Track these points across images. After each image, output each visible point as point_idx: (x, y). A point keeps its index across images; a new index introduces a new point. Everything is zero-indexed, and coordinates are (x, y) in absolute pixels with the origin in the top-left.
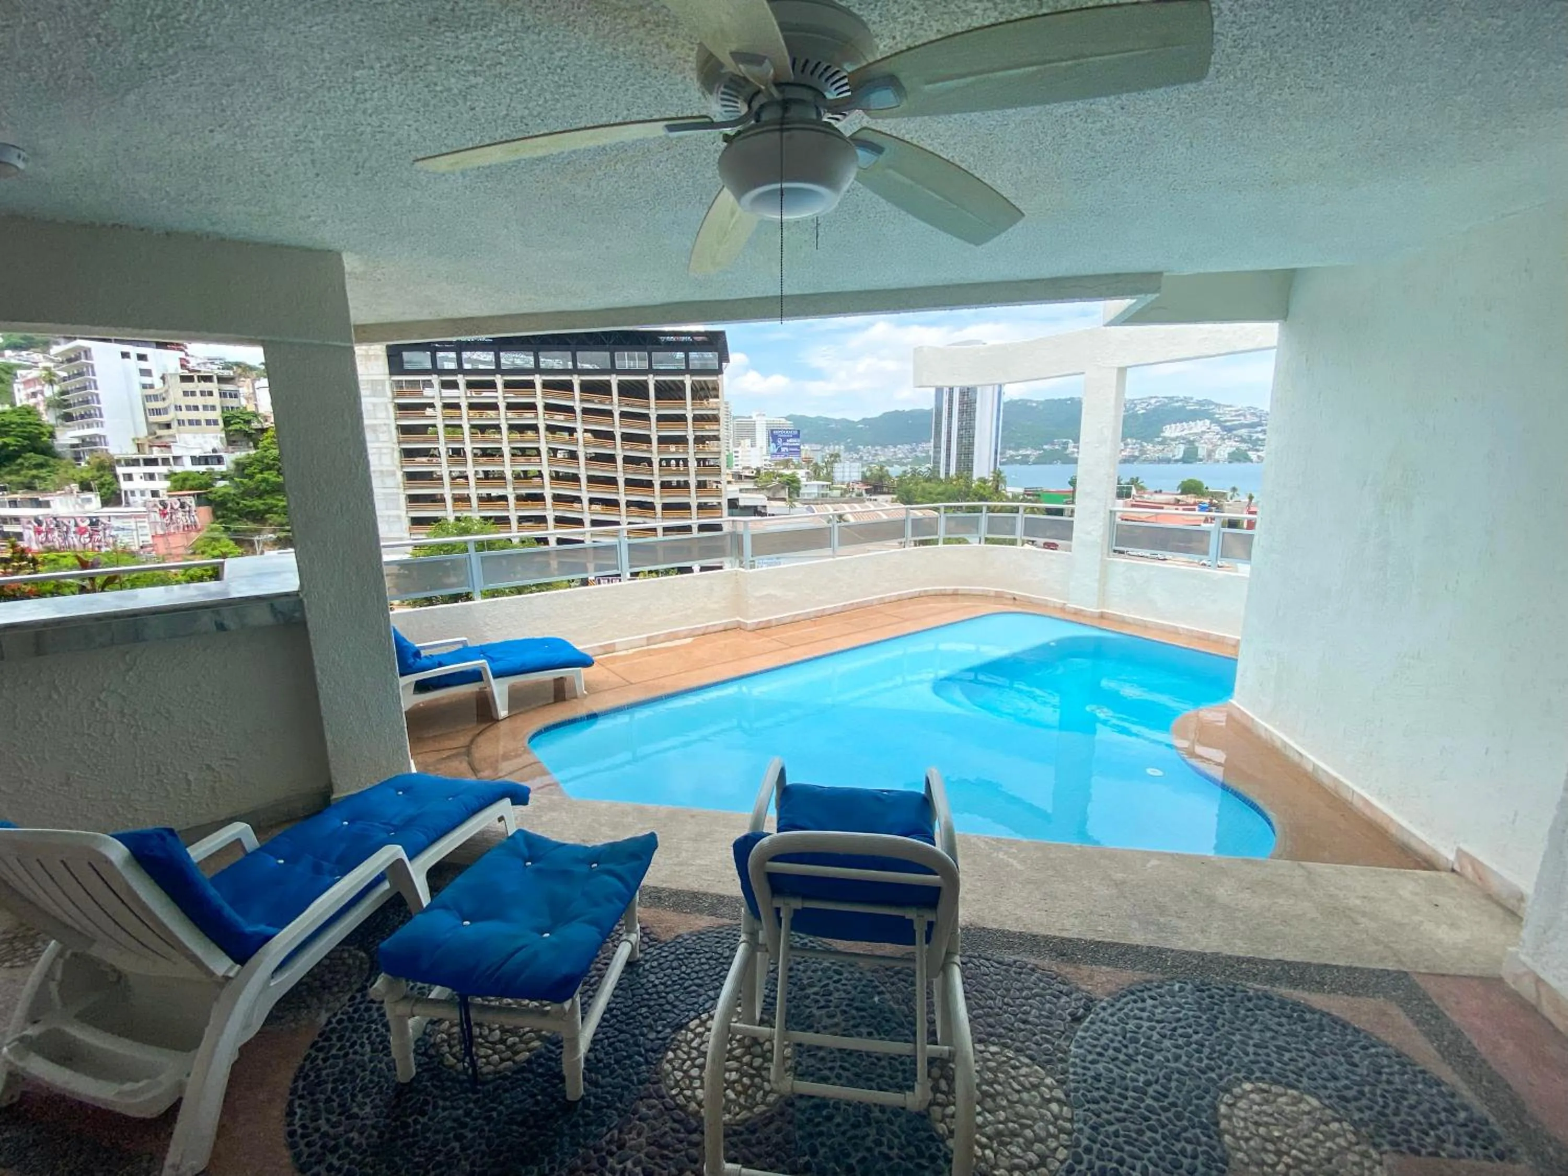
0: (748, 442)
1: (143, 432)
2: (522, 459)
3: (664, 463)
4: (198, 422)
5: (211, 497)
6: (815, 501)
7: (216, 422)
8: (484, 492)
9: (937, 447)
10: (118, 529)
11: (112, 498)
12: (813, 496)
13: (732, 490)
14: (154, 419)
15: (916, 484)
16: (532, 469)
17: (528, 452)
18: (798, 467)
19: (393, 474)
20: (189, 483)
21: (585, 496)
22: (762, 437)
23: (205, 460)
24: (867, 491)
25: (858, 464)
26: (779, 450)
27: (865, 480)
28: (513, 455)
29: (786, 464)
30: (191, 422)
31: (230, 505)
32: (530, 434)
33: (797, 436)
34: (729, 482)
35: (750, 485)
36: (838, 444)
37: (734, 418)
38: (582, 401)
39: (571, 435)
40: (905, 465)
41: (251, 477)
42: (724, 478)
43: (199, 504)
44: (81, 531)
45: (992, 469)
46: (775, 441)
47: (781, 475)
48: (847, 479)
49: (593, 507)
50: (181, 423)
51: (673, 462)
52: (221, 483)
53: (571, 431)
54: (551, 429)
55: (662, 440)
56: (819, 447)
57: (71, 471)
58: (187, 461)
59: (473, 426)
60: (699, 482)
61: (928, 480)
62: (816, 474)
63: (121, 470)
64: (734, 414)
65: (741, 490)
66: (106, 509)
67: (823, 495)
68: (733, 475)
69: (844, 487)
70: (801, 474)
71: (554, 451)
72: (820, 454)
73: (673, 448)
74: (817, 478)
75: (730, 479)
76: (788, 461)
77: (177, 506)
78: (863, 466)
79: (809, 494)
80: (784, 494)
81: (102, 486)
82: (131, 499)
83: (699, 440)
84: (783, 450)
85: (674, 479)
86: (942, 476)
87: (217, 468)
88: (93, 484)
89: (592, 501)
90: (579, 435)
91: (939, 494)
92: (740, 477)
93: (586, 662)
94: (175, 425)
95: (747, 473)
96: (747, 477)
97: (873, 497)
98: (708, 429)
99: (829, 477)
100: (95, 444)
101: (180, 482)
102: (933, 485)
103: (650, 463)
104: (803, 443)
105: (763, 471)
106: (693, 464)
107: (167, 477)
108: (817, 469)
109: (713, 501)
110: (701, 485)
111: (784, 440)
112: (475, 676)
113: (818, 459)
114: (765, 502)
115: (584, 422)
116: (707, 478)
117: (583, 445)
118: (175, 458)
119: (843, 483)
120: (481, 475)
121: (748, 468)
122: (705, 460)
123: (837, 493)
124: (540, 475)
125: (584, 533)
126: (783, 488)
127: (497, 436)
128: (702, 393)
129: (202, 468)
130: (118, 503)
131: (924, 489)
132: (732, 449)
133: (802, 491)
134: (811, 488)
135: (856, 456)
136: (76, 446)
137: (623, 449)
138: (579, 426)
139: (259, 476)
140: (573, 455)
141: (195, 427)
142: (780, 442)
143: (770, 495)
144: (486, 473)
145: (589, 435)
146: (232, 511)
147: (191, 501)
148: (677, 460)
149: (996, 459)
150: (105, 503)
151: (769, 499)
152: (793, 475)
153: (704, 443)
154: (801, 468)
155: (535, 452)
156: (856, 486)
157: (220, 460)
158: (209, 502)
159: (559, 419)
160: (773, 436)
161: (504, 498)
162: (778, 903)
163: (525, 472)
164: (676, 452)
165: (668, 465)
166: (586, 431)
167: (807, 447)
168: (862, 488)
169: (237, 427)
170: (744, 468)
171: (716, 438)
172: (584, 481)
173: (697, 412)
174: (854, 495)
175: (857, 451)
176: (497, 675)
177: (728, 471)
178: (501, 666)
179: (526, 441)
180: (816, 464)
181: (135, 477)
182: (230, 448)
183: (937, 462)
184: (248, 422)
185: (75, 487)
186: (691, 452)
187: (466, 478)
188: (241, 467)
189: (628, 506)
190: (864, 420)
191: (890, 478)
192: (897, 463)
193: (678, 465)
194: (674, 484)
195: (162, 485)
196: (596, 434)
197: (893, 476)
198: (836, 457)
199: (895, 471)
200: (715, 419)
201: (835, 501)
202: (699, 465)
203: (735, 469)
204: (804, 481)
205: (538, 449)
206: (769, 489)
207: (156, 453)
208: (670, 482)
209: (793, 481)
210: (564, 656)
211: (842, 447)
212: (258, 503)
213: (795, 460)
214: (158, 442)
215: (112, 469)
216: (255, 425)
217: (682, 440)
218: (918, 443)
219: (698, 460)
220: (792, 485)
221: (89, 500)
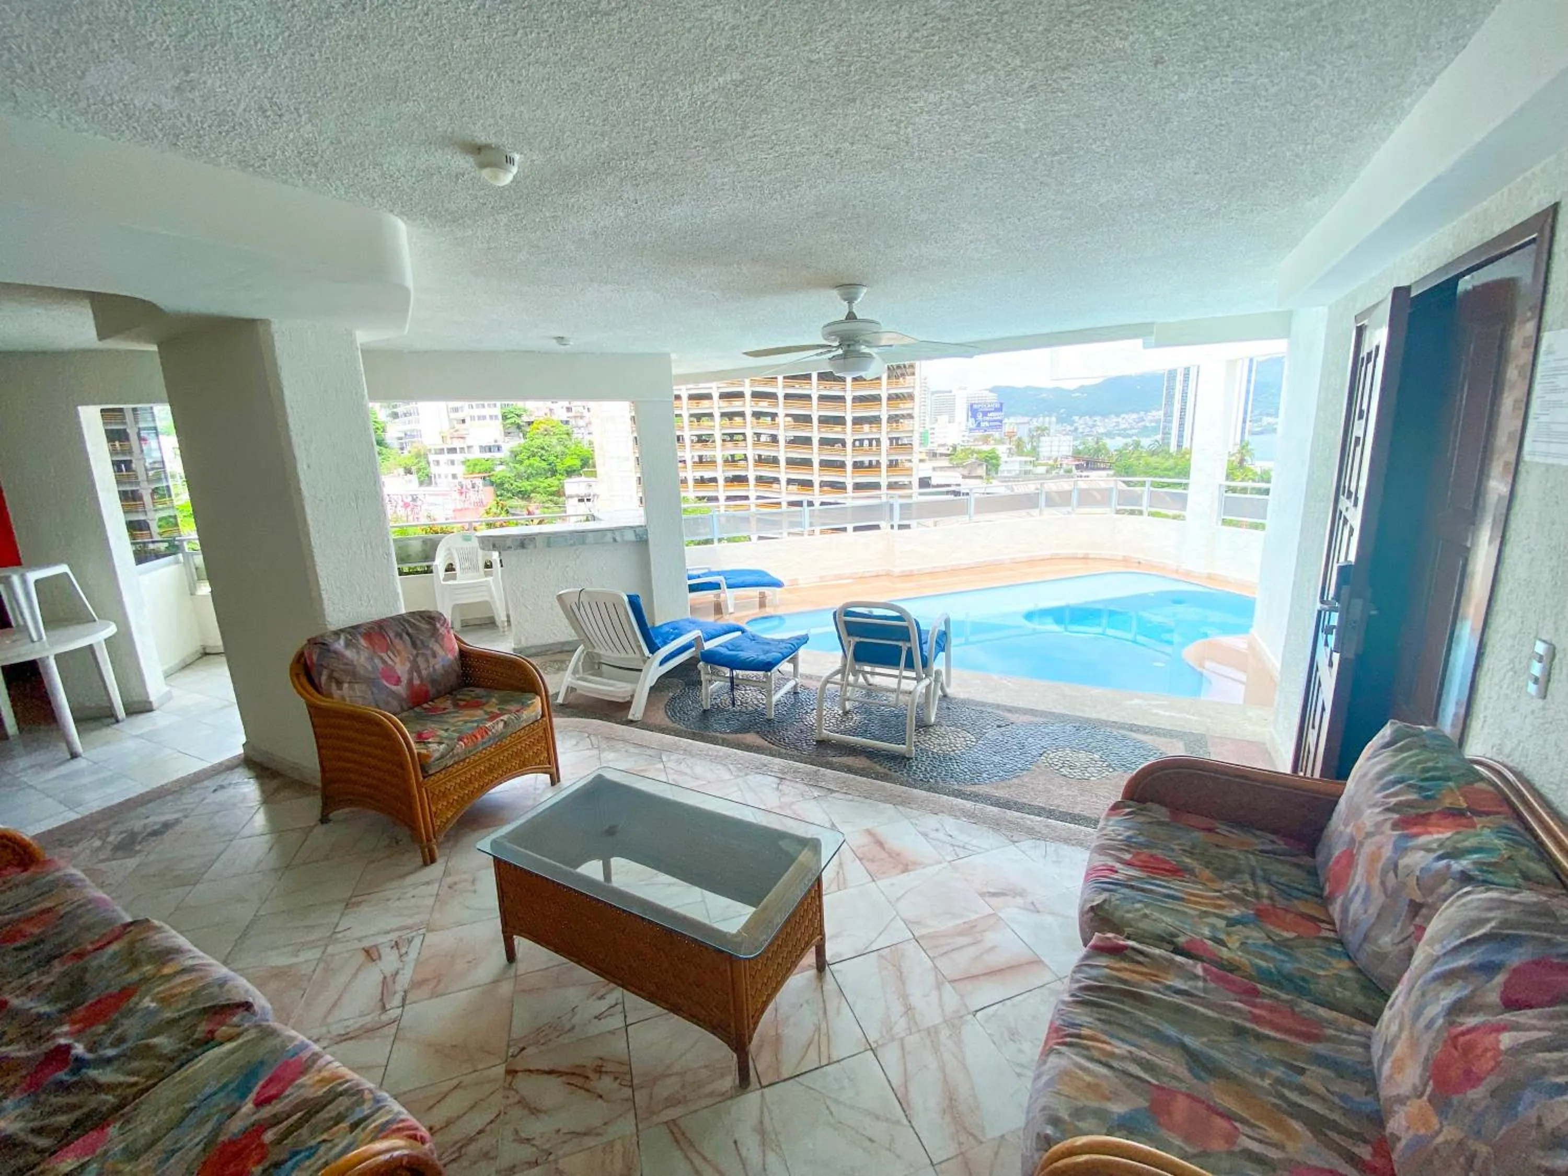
0: (945, 418)
1: (446, 426)
2: (730, 445)
3: (857, 443)
4: (484, 418)
5: (493, 479)
6: (1016, 478)
7: (496, 417)
8: (698, 475)
9: (1168, 416)
10: (431, 504)
11: (427, 480)
12: (1013, 474)
13: (924, 470)
14: (453, 415)
15: (1138, 458)
16: (739, 453)
17: (736, 437)
18: (1001, 442)
19: (627, 459)
20: (478, 468)
21: (783, 477)
22: (961, 412)
23: (488, 449)
24: (1078, 467)
25: (1070, 438)
26: (979, 425)
27: (1076, 455)
28: (724, 441)
29: (986, 440)
30: (479, 418)
31: (506, 486)
32: (738, 420)
33: (999, 410)
34: (921, 461)
35: (944, 462)
36: (1050, 416)
37: (933, 393)
38: (784, 387)
39: (773, 419)
40: (1130, 436)
41: (521, 462)
42: (916, 457)
43: (485, 485)
44: (406, 505)
45: (1238, 440)
46: (974, 416)
47: (979, 452)
48: (1055, 454)
49: (790, 487)
50: (472, 418)
51: (866, 443)
52: (499, 468)
53: (774, 416)
54: (757, 415)
55: (857, 421)
56: (1026, 419)
57: (398, 459)
58: (476, 450)
59: (692, 415)
60: (891, 461)
61: (1153, 453)
62: (1019, 448)
63: (431, 458)
64: (933, 389)
65: (934, 469)
66: (423, 488)
67: (1026, 472)
68: (927, 453)
69: (1051, 462)
70: (1001, 450)
71: (758, 435)
72: (1027, 427)
73: (866, 427)
74: (1020, 452)
75: (923, 456)
76: (989, 436)
77: (470, 486)
78: (1075, 439)
79: (1009, 471)
80: (981, 471)
81: (419, 470)
82: (438, 481)
83: (893, 419)
84: (983, 424)
85: (866, 459)
86: (1173, 449)
87: (498, 455)
88: (414, 469)
89: (790, 482)
90: (780, 420)
91: (1166, 469)
92: (935, 455)
93: (778, 584)
94: (468, 420)
95: (942, 450)
96: (942, 455)
97: (1084, 474)
98: (903, 408)
99: (1035, 451)
100: (413, 436)
101: (472, 467)
102: (1158, 459)
103: (844, 443)
104: (1008, 416)
105: (959, 448)
106: (885, 443)
107: (463, 463)
108: (1019, 444)
109: (905, 480)
110: (893, 465)
111: (985, 414)
112: (716, 586)
113: (1023, 432)
114: (960, 480)
115: (786, 407)
116: (899, 458)
117: (784, 430)
118: (469, 447)
119: (1049, 458)
120: (697, 459)
121: (943, 445)
122: (897, 439)
123: (1041, 470)
124: (745, 458)
125: (781, 514)
126: (980, 465)
127: (711, 424)
128: (899, 372)
129: (488, 455)
130: (430, 484)
131: (1147, 464)
132: (928, 426)
133: (1000, 468)
134: (1010, 464)
135: (1069, 428)
136: (400, 439)
137: (819, 431)
138: (781, 410)
139: (527, 462)
140: (774, 439)
141: (482, 422)
142: (980, 417)
143: (966, 472)
144: (701, 457)
145: (789, 419)
146: (508, 491)
147: (479, 482)
148: (870, 440)
149: (1243, 429)
150: (421, 483)
151: (964, 477)
152: (993, 451)
153: (897, 422)
154: (1004, 443)
155: (741, 437)
156: (1065, 461)
157: (499, 449)
158: (492, 483)
159: (764, 406)
160: (973, 411)
161: (714, 480)
162: (850, 639)
163: (733, 456)
164: (871, 432)
165: (862, 445)
166: (787, 415)
167: (1012, 420)
168: (1071, 464)
169: (512, 420)
170: (940, 446)
171: (910, 416)
172: (783, 463)
173: (892, 392)
174: (1062, 472)
175: (1072, 423)
176: (729, 587)
177: (923, 449)
178: (731, 581)
179: (736, 426)
180: (1020, 439)
181: (441, 463)
182: (507, 439)
183: (1166, 433)
184: (519, 416)
185: (401, 471)
186: (884, 433)
187: (684, 462)
188: (515, 454)
189: (821, 486)
190: (1082, 389)
191: (1108, 452)
192: (1119, 435)
193: (870, 445)
194: (867, 463)
195: (460, 470)
196: (796, 418)
197: (1112, 450)
198: (1042, 431)
199: (1113, 444)
200: (911, 397)
201: (1038, 477)
202: (891, 444)
203: (930, 447)
204: (1004, 458)
205: (744, 434)
206: (965, 467)
207: (457, 444)
208: (862, 462)
209: (991, 458)
210: (766, 580)
211: (1054, 419)
212: (526, 485)
213: (997, 435)
214: (456, 434)
215: (426, 455)
216: (525, 418)
217: (875, 420)
218: (1147, 411)
219: (891, 439)
220: (991, 463)
221: (410, 481)
